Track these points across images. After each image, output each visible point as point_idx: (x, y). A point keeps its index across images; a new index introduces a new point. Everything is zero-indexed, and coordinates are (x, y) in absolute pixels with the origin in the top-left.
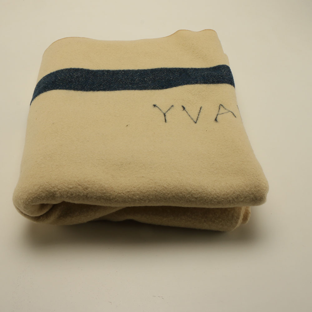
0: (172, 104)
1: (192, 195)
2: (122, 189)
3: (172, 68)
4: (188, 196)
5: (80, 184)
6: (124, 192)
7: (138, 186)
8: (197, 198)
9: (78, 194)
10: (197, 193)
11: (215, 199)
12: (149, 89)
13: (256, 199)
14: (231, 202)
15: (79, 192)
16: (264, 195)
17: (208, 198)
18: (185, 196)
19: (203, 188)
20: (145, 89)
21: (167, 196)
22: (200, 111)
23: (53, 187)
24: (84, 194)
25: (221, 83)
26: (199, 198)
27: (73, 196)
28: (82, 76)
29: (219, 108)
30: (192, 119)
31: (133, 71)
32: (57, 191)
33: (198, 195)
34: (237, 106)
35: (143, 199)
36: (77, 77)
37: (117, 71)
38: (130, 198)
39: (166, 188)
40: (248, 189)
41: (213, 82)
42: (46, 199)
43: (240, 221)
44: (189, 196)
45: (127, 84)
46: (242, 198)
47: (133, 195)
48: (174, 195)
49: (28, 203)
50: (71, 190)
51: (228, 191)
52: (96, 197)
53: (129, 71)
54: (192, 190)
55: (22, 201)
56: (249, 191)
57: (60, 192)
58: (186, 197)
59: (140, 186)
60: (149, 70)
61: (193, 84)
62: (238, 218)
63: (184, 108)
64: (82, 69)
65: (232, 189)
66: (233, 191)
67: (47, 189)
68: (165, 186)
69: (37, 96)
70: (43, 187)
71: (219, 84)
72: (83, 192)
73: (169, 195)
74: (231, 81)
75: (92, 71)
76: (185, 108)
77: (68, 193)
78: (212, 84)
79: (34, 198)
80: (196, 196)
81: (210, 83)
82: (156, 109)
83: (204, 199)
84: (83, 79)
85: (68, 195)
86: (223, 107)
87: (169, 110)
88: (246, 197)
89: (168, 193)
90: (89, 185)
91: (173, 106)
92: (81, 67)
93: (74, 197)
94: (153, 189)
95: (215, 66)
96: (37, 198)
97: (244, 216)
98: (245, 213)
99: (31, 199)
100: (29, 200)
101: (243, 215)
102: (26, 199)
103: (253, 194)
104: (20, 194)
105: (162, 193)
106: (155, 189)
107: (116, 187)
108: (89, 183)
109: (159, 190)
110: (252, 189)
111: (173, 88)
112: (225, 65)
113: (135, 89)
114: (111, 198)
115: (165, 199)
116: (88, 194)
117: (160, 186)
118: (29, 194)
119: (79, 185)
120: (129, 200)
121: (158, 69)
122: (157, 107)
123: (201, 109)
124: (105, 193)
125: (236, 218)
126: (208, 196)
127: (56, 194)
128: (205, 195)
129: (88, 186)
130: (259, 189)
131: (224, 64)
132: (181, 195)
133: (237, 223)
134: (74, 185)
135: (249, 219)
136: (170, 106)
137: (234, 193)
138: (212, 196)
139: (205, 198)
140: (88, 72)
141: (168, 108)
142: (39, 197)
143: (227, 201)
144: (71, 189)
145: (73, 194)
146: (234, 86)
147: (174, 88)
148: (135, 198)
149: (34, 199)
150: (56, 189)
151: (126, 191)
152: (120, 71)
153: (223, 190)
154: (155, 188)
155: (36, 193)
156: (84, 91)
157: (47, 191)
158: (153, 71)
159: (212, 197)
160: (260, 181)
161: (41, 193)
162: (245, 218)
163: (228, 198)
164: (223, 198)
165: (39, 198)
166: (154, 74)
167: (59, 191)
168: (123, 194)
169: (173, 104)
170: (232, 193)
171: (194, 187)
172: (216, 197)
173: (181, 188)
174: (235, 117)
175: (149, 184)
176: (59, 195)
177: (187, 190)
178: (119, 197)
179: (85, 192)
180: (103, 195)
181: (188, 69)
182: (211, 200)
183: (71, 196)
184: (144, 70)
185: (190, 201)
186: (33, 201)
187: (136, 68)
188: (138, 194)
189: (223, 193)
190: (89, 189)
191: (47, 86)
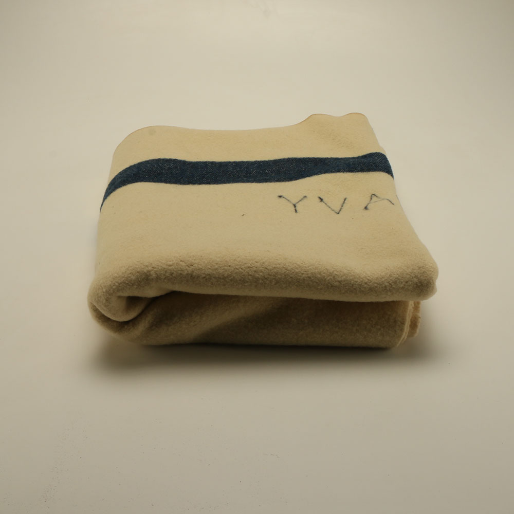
0: (304, 195)
1: (334, 277)
2: (240, 263)
3: (304, 158)
4: (329, 278)
5: (182, 259)
6: (243, 267)
7: (262, 261)
8: (341, 281)
9: (179, 272)
10: (340, 274)
11: (366, 283)
12: (271, 182)
13: (422, 285)
14: (388, 289)
15: (182, 270)
16: (431, 278)
17: (356, 282)
18: (325, 277)
19: (348, 269)
20: (266, 182)
21: (300, 276)
22: (344, 202)
23: (147, 266)
24: (188, 272)
25: (372, 171)
26: (344, 281)
27: (174, 275)
28: (176, 167)
29: (371, 199)
30: (333, 210)
31: (247, 162)
32: (152, 270)
33: (343, 278)
34: (396, 196)
35: (268, 278)
36: (169, 168)
37: (225, 162)
38: (251, 275)
39: (299, 266)
40: (409, 271)
41: (362, 170)
42: (136, 284)
43: (407, 328)
44: (331, 279)
45: (240, 177)
46: (402, 282)
47: (255, 271)
48: (310, 275)
49: (112, 292)
50: (170, 268)
51: (383, 274)
52: (204, 276)
53: (243, 162)
54: (334, 271)
55: (104, 290)
56: (411, 273)
57: (155, 272)
58: (326, 279)
59: (264, 261)
60: (271, 161)
61: (334, 172)
62: (403, 323)
63: (321, 200)
64: (176, 159)
65: (387, 271)
66: (389, 274)
67: (139, 270)
68: (298, 263)
69: (112, 192)
70: (133, 267)
71: (371, 172)
72: (186, 269)
73: (304, 275)
74: (387, 169)
75: (190, 163)
76: (324, 199)
77: (166, 271)
78: (360, 173)
79: (121, 283)
80: (340, 279)
81: (358, 171)
82: (282, 199)
83: (350, 283)
84: (178, 170)
85: (167, 274)
86: (377, 197)
87: (300, 201)
88: (407, 282)
89: (302, 272)
90: (195, 260)
91: (305, 197)
92: (173, 157)
93: (175, 277)
94: (281, 266)
95: (365, 154)
96: (125, 283)
97: (411, 322)
98: (412, 318)
99: (117, 284)
100: (114, 287)
101: (409, 320)
102: (110, 285)
103: (416, 277)
104: (101, 282)
105: (293, 273)
106: (285, 267)
107: (232, 261)
108: (194, 258)
109: (289, 268)
110: (415, 271)
111: (306, 179)
112: (379, 153)
113: (252, 182)
114: (226, 275)
115: (298, 282)
116: (193, 271)
117: (290, 262)
118: (114, 279)
119: (181, 261)
120: (250, 277)
121: (284, 159)
122: (283, 197)
123: (345, 200)
124: (217, 269)
125: (399, 323)
126: (356, 280)
127: (150, 274)
128: (351, 278)
129: (193, 261)
130: (424, 270)
131: (377, 152)
132: (319, 276)
133: (402, 330)
134: (174, 261)
135: (419, 325)
136: (302, 197)
137: (390, 276)
138: (361, 280)
139: (352, 282)
140: (184, 163)
141: (300, 199)
142: (127, 282)
143: (382, 287)
144: (170, 266)
145: (173, 273)
146: (392, 175)
147: (308, 179)
148: (257, 275)
149: (121, 285)
150: (150, 268)
151: (246, 265)
152: (230, 162)
153: (376, 273)
154: (285, 265)
155: (123, 276)
156: (180, 184)
157: (138, 272)
158: (276, 162)
159: (362, 282)
160: (425, 261)
161: (130, 275)
162: (414, 324)
163: (383, 283)
164: (377, 283)
165: (128, 284)
166: (279, 165)
167: (155, 270)
168: (242, 269)
169: (306, 195)
170: (388, 276)
171: (336, 268)
172: (366, 281)
173: (320, 268)
174: (393, 204)
175: (277, 260)
176: (154, 275)
177: (327, 270)
178: (236, 273)
179: (190, 270)
180: (214, 272)
181: (327, 159)
182: (360, 285)
183: (171, 277)
184: (264, 161)
185: (332, 286)
186: (120, 288)
187: (253, 159)
188: (261, 271)
189: (376, 277)
190: (196, 265)
191: (127, 180)
